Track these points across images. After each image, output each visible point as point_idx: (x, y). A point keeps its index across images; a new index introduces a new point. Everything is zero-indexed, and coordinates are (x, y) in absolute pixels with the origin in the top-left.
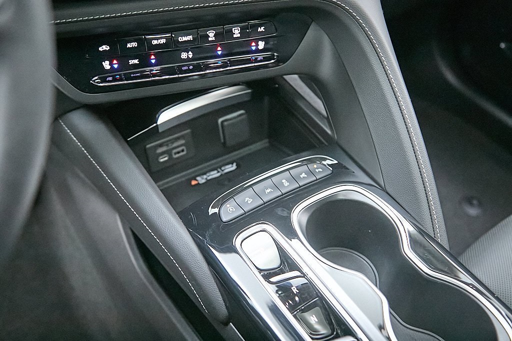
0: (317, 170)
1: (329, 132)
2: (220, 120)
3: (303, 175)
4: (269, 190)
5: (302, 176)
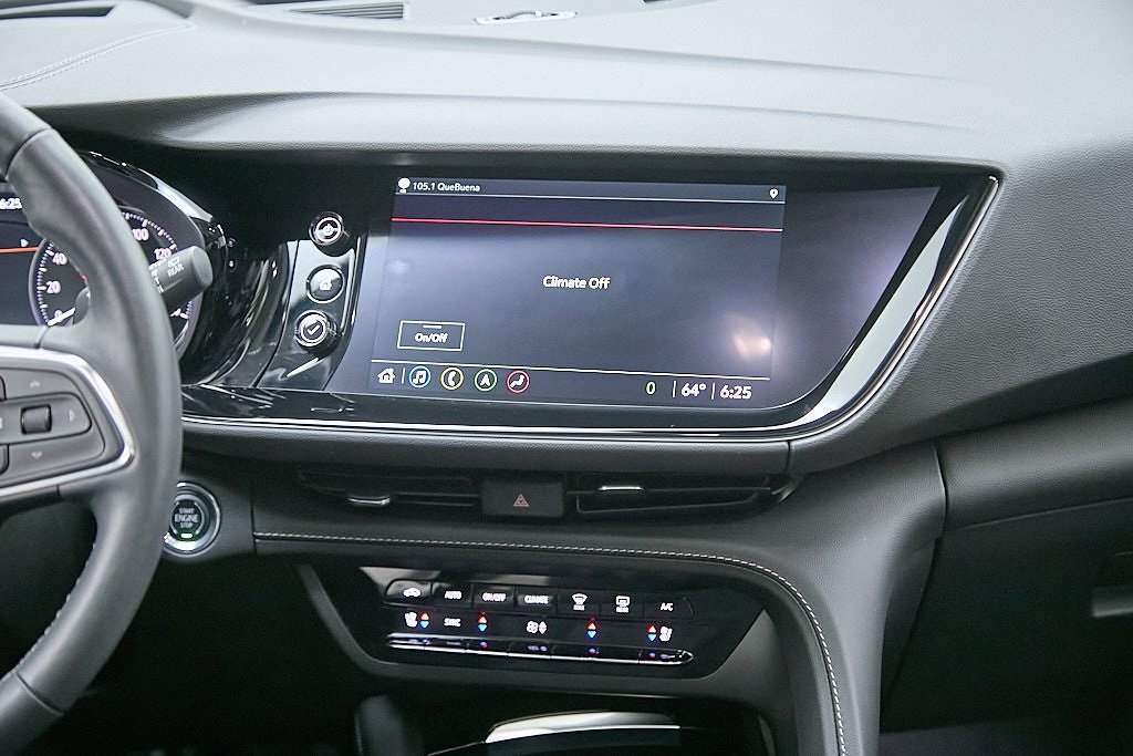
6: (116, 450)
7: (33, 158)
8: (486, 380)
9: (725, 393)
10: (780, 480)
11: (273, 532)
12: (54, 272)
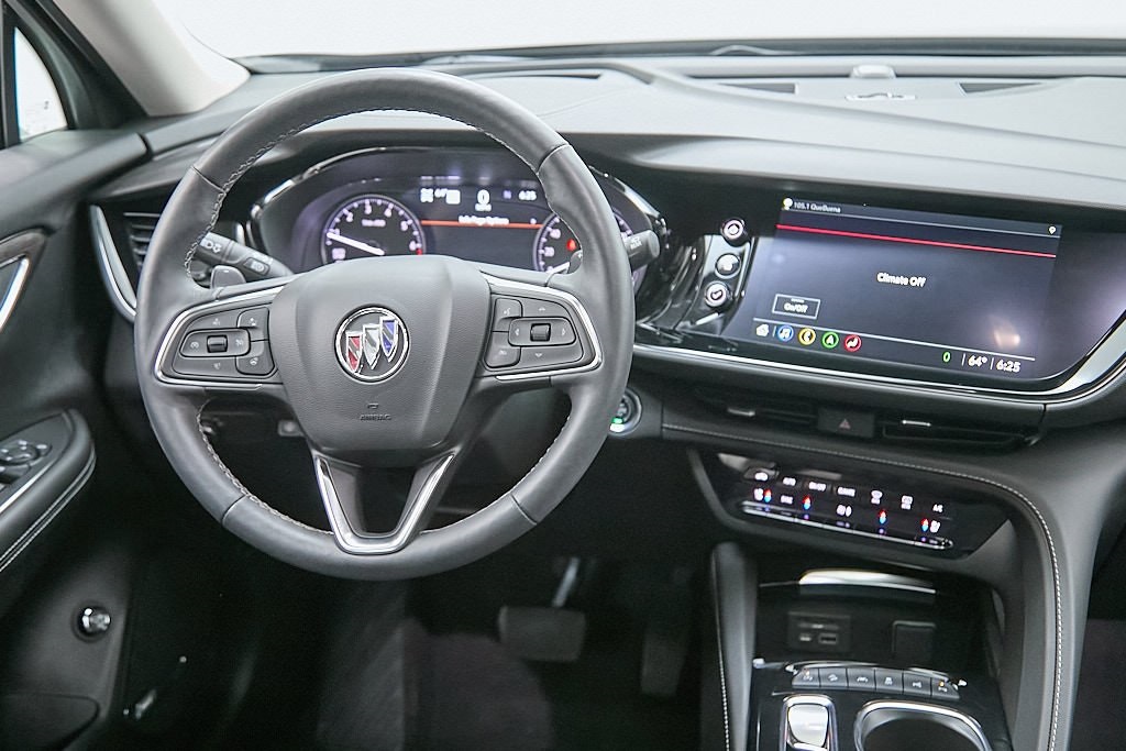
0: (940, 688)
3: (918, 684)
4: (862, 679)
5: (915, 684)
6: (589, 358)
7: (556, 162)
8: (830, 340)
9: (1000, 366)
10: (1031, 431)
11: (674, 425)
12: (551, 242)
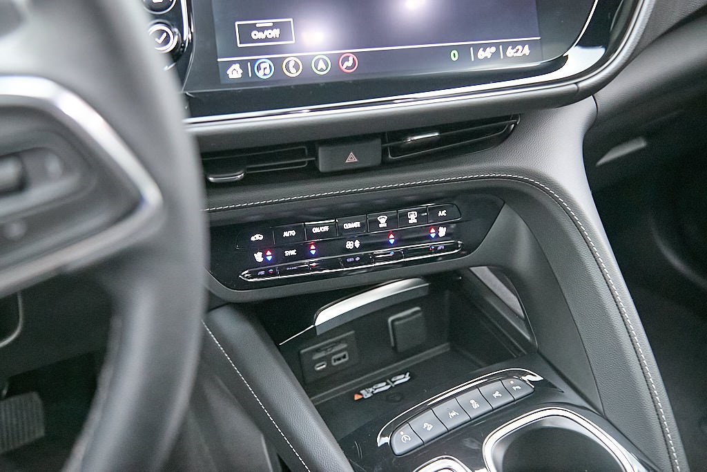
0: (515, 388)
1: (528, 337)
2: (390, 319)
3: (497, 394)
4: (453, 414)
5: (495, 395)
8: (321, 64)
9: (510, 53)
